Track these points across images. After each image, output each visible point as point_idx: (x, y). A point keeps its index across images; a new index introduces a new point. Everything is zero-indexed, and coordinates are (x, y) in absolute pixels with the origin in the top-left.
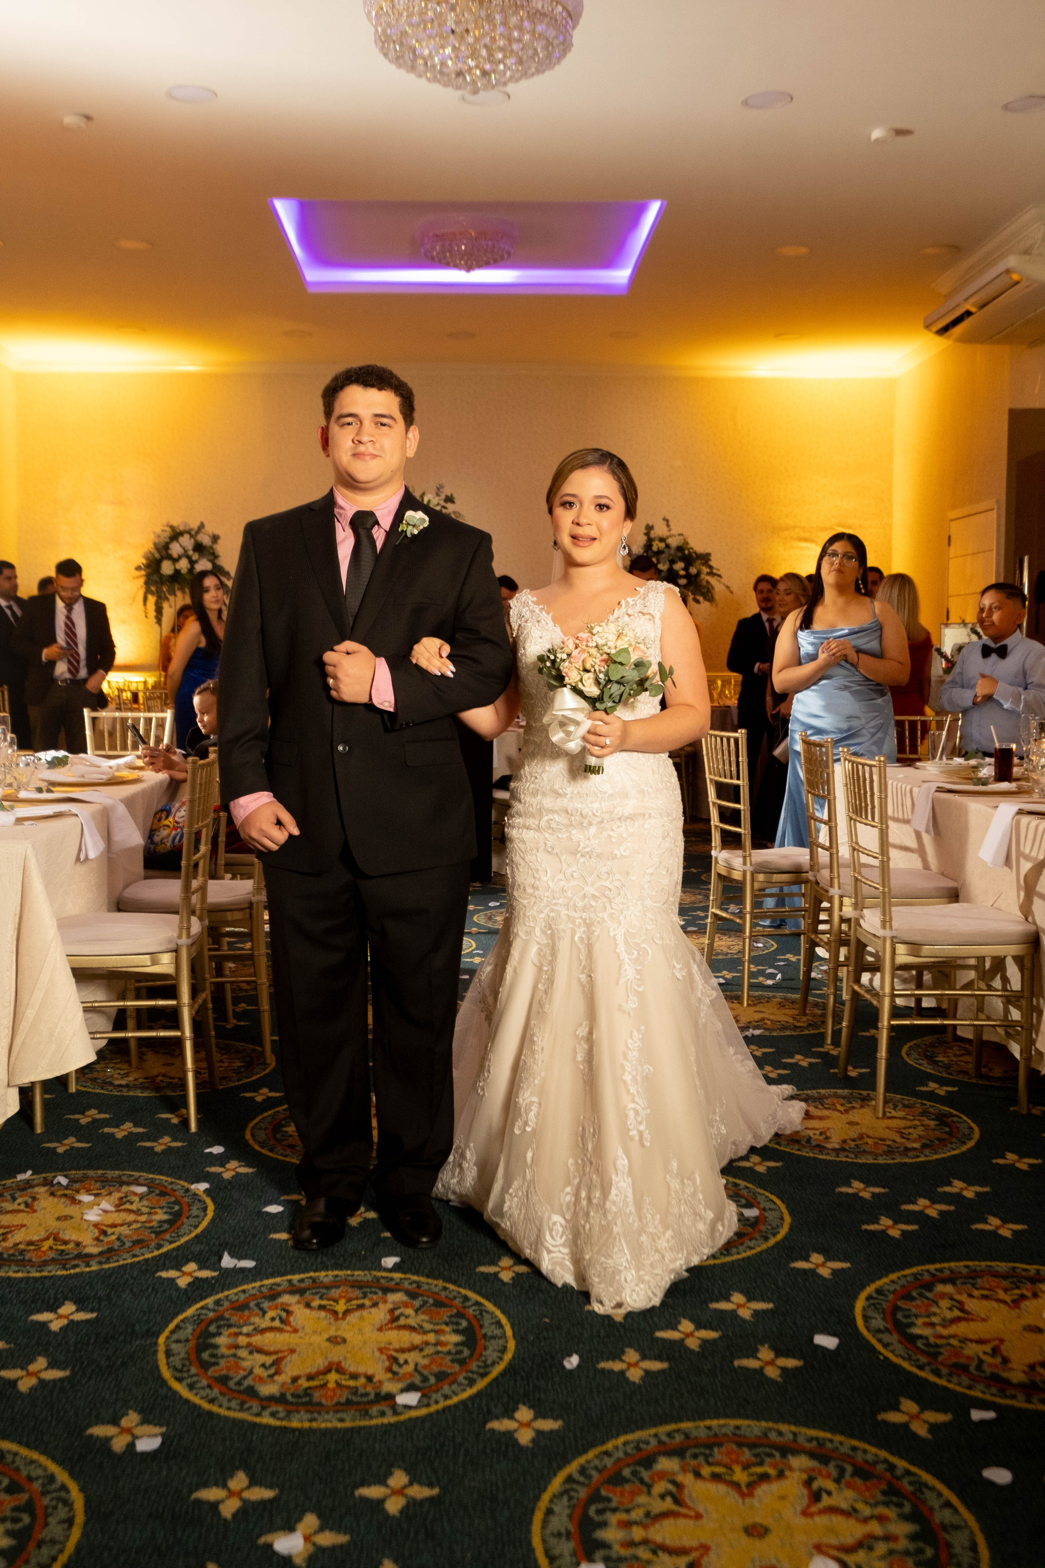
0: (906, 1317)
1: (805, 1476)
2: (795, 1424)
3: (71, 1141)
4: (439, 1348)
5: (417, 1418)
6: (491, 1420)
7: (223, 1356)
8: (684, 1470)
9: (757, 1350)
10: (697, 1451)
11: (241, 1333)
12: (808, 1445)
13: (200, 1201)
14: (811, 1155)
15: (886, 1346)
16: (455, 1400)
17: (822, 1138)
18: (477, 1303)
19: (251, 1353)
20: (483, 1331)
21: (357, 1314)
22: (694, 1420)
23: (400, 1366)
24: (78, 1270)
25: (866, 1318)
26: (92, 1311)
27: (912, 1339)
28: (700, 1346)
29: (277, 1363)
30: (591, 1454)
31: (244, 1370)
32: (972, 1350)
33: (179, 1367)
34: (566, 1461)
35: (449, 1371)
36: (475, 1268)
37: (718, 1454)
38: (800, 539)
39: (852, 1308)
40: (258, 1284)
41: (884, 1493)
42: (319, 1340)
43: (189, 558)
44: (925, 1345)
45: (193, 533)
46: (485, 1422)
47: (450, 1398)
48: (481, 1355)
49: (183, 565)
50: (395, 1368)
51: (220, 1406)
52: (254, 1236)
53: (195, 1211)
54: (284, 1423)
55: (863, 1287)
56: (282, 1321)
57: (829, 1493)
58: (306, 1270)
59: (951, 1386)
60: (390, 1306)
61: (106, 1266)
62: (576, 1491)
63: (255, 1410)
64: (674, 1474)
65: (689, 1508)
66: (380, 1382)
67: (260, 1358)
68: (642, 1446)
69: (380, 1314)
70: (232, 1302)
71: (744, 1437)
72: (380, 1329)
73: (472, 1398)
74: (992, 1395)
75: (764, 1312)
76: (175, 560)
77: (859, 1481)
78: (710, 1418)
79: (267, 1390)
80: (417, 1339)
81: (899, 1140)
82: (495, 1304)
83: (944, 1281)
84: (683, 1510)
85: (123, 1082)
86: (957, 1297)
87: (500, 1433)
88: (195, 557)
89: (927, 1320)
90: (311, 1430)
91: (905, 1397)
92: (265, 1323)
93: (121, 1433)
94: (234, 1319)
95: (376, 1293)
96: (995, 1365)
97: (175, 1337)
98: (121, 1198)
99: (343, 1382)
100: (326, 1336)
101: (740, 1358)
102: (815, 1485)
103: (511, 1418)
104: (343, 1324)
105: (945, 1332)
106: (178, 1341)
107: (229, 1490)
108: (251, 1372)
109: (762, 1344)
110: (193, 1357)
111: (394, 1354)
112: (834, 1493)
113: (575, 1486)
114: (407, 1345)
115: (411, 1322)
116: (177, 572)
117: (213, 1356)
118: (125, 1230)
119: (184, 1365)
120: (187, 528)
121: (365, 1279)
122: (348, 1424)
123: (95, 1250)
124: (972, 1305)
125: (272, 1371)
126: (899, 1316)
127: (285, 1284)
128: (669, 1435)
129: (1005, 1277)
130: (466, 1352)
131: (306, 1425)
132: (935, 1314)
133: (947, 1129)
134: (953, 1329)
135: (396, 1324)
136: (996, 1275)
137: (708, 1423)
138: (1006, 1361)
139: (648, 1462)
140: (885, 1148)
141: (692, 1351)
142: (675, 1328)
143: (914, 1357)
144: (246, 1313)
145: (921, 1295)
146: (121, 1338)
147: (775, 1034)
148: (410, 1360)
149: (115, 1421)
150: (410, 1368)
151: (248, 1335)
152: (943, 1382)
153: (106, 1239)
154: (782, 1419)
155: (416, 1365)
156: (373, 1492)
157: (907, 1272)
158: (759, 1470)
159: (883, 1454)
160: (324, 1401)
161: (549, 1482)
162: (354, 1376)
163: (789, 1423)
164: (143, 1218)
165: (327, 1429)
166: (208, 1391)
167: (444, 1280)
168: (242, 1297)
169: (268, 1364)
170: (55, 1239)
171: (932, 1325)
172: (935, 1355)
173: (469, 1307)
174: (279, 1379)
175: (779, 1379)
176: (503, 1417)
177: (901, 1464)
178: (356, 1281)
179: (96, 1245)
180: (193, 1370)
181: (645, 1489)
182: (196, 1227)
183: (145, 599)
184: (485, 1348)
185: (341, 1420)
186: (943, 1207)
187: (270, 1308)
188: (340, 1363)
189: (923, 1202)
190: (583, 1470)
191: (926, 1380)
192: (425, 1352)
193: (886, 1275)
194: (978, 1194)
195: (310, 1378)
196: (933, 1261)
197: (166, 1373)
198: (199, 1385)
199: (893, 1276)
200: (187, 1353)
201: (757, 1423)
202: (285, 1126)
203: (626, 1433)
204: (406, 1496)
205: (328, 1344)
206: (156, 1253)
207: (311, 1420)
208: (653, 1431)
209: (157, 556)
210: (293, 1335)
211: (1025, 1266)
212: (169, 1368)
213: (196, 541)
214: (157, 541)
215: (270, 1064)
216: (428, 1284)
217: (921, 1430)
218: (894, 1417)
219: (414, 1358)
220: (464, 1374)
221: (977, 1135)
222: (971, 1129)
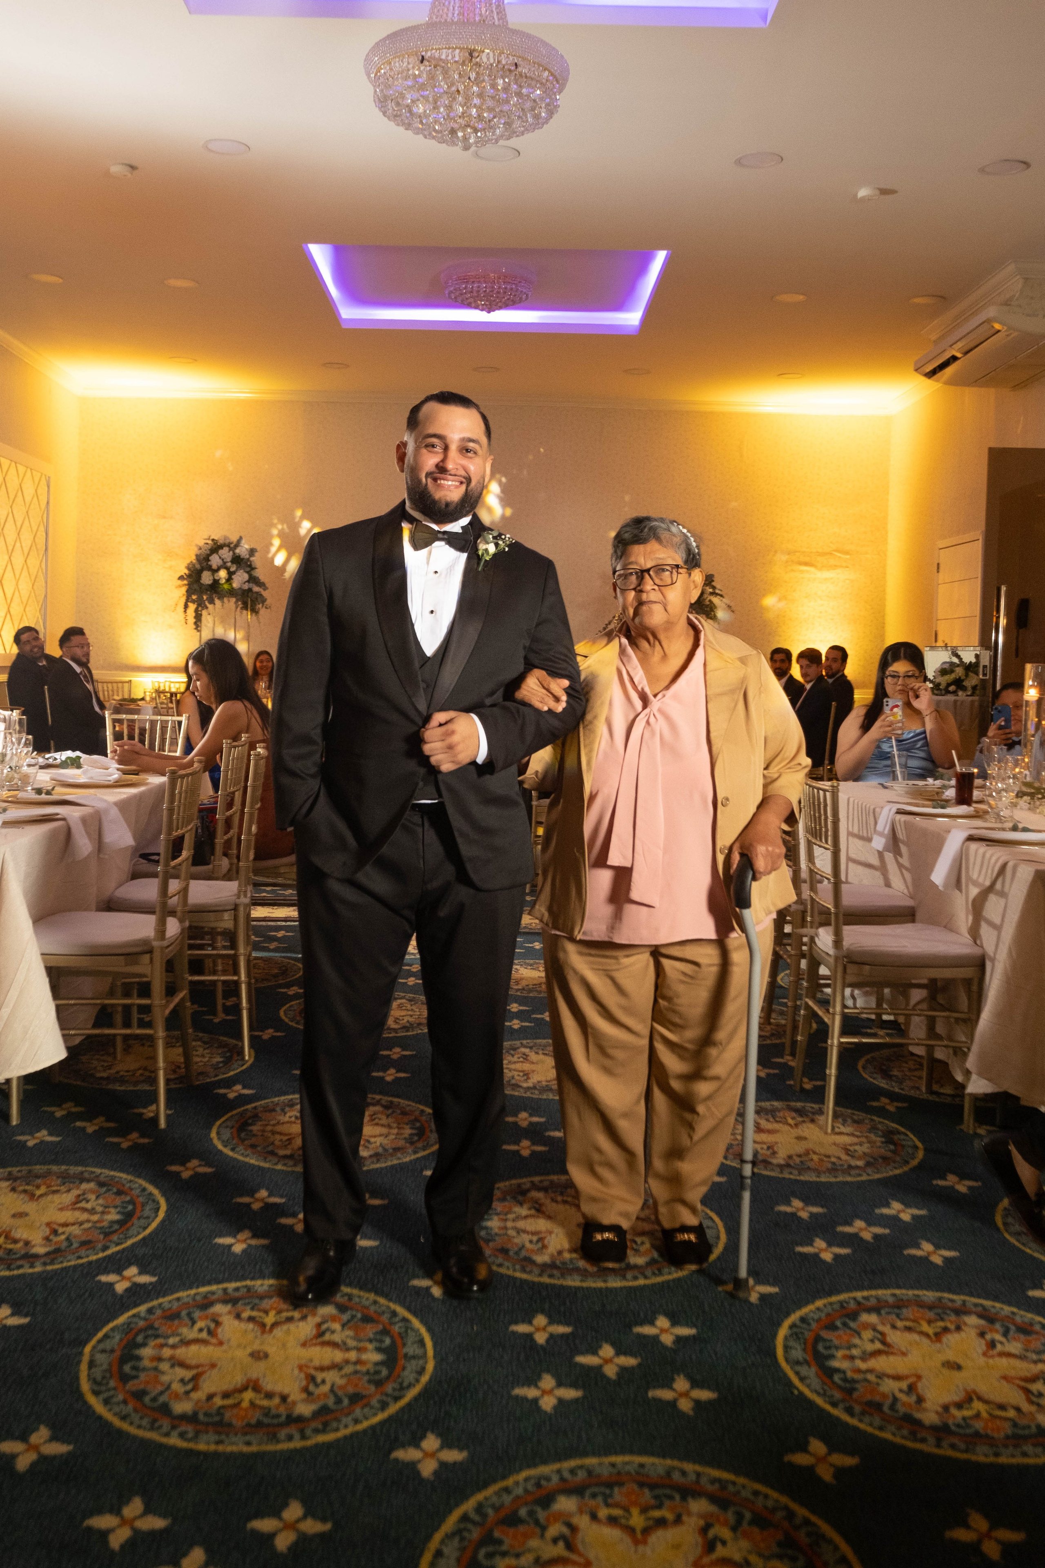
0: (826, 1348)
1: (702, 1523)
2: (700, 1463)
3: (43, 1135)
4: (358, 1367)
5: (323, 1444)
6: (397, 1448)
7: (144, 1369)
8: (581, 1511)
9: (673, 1380)
10: (597, 1490)
11: (166, 1345)
12: (710, 1488)
13: (154, 1201)
14: (756, 1170)
15: (802, 1379)
16: (365, 1424)
17: (769, 1153)
18: (404, 1320)
19: (173, 1366)
20: (405, 1350)
21: (285, 1327)
22: (600, 1455)
23: (317, 1385)
24: (21, 1271)
25: (786, 1348)
26: (26, 1316)
27: (829, 1372)
28: (618, 1374)
29: (195, 1378)
30: (490, 1491)
31: (162, 1384)
32: (889, 1386)
33: (99, 1378)
34: (465, 1498)
35: (364, 1393)
36: (409, 1280)
37: (618, 1495)
38: (801, 563)
39: (774, 1336)
40: (193, 1292)
41: (780, 1544)
42: (241, 1354)
43: (228, 569)
44: (841, 1379)
45: (232, 546)
46: (390, 1451)
47: (361, 1422)
48: (399, 1376)
49: (222, 575)
50: (311, 1388)
51: (131, 1423)
52: (199, 1240)
53: (147, 1212)
54: (191, 1445)
55: (788, 1314)
56: (210, 1332)
57: (724, 1543)
58: (243, 1278)
59: (862, 1426)
60: (318, 1320)
61: (49, 1268)
62: (469, 1531)
63: (165, 1429)
64: (570, 1515)
65: (580, 1555)
66: (294, 1403)
67: (181, 1372)
68: (543, 1483)
69: (307, 1328)
70: (164, 1311)
71: (647, 1476)
72: (304, 1345)
73: (382, 1423)
74: (903, 1437)
75: (686, 1338)
76: (214, 571)
77: (756, 1530)
78: (616, 1453)
79: (181, 1407)
80: (338, 1356)
81: (844, 1157)
82: (422, 1321)
83: (869, 1310)
84: (574, 1557)
85: (105, 1075)
86: (880, 1328)
87: (403, 1462)
88: (233, 568)
89: (847, 1352)
90: (216, 1454)
91: (814, 1437)
92: (192, 1334)
93: (27, 1450)
94: (163, 1329)
96: (910, 1405)
97: (101, 1346)
98: (79, 1196)
99: (258, 1402)
100: (249, 1350)
101: (654, 1387)
102: (711, 1533)
103: (417, 1446)
104: (268, 1338)
105: (863, 1366)
106: (103, 1351)
107: (122, 1518)
108: (169, 1387)
109: (678, 1375)
110: (115, 1368)
111: (313, 1372)
112: (729, 1544)
113: (470, 1526)
114: (327, 1362)
115: (337, 1338)
116: (216, 582)
117: (135, 1368)
118: (75, 1230)
119: (104, 1378)
120: (227, 542)
122: (254, 1448)
123: (41, 1250)
124: (895, 1337)
125: (190, 1387)
126: (820, 1347)
127: (220, 1293)
128: (572, 1471)
129: (931, 1308)
130: (385, 1372)
131: (213, 1447)
132: (855, 1346)
133: (892, 1147)
134: (872, 1363)
135: (320, 1340)
136: (920, 1304)
137: (614, 1459)
138: (920, 1400)
139: (547, 1501)
140: (830, 1166)
141: (608, 1379)
142: (595, 1352)
143: (829, 1393)
144: (176, 1322)
145: (845, 1324)
146: (48, 1347)
148: (327, 1380)
149: (24, 1437)
150: (325, 1388)
151: (174, 1347)
152: (853, 1422)
153: (55, 1239)
154: (687, 1457)
155: (333, 1386)
156: (265, 1525)
157: (834, 1299)
158: (657, 1514)
159: (784, 1500)
160: (234, 1422)
161: (442, 1520)
162: (269, 1395)
163: (694, 1462)
164: (95, 1218)
165: (232, 1453)
166: (122, 1406)
167: (376, 1293)
168: (176, 1305)
169: (187, 1379)
170: (7, 1237)
171: (852, 1358)
172: (850, 1391)
173: (395, 1323)
174: (195, 1396)
175: (691, 1413)
176: (410, 1444)
177: (802, 1512)
179: (45, 1246)
180: (112, 1384)
181: (538, 1530)
182: (145, 1228)
183: (186, 607)
184: (404, 1368)
185: (248, 1443)
186: (878, 1230)
187: (201, 1318)
188: (258, 1380)
189: (859, 1224)
190: (479, 1508)
191: (838, 1419)
192: (343, 1372)
193: (813, 1302)
194: (914, 1217)
195: (226, 1395)
196: (861, 1288)
197: (85, 1386)
198: (115, 1400)
199: (819, 1303)
200: (110, 1364)
201: (662, 1461)
202: (251, 1125)
203: (529, 1466)
204: (297, 1530)
205: (250, 1359)
206: (101, 1255)
207: (218, 1443)
208: (556, 1466)
209: (198, 566)
210: (217, 1349)
211: (951, 1296)
212: (89, 1380)
213: (234, 553)
214: (199, 552)
215: (247, 1061)
216: (359, 1297)
217: (826, 1474)
218: (800, 1459)
219: (332, 1377)
220: (378, 1397)
221: (920, 1154)
222: (916, 1147)
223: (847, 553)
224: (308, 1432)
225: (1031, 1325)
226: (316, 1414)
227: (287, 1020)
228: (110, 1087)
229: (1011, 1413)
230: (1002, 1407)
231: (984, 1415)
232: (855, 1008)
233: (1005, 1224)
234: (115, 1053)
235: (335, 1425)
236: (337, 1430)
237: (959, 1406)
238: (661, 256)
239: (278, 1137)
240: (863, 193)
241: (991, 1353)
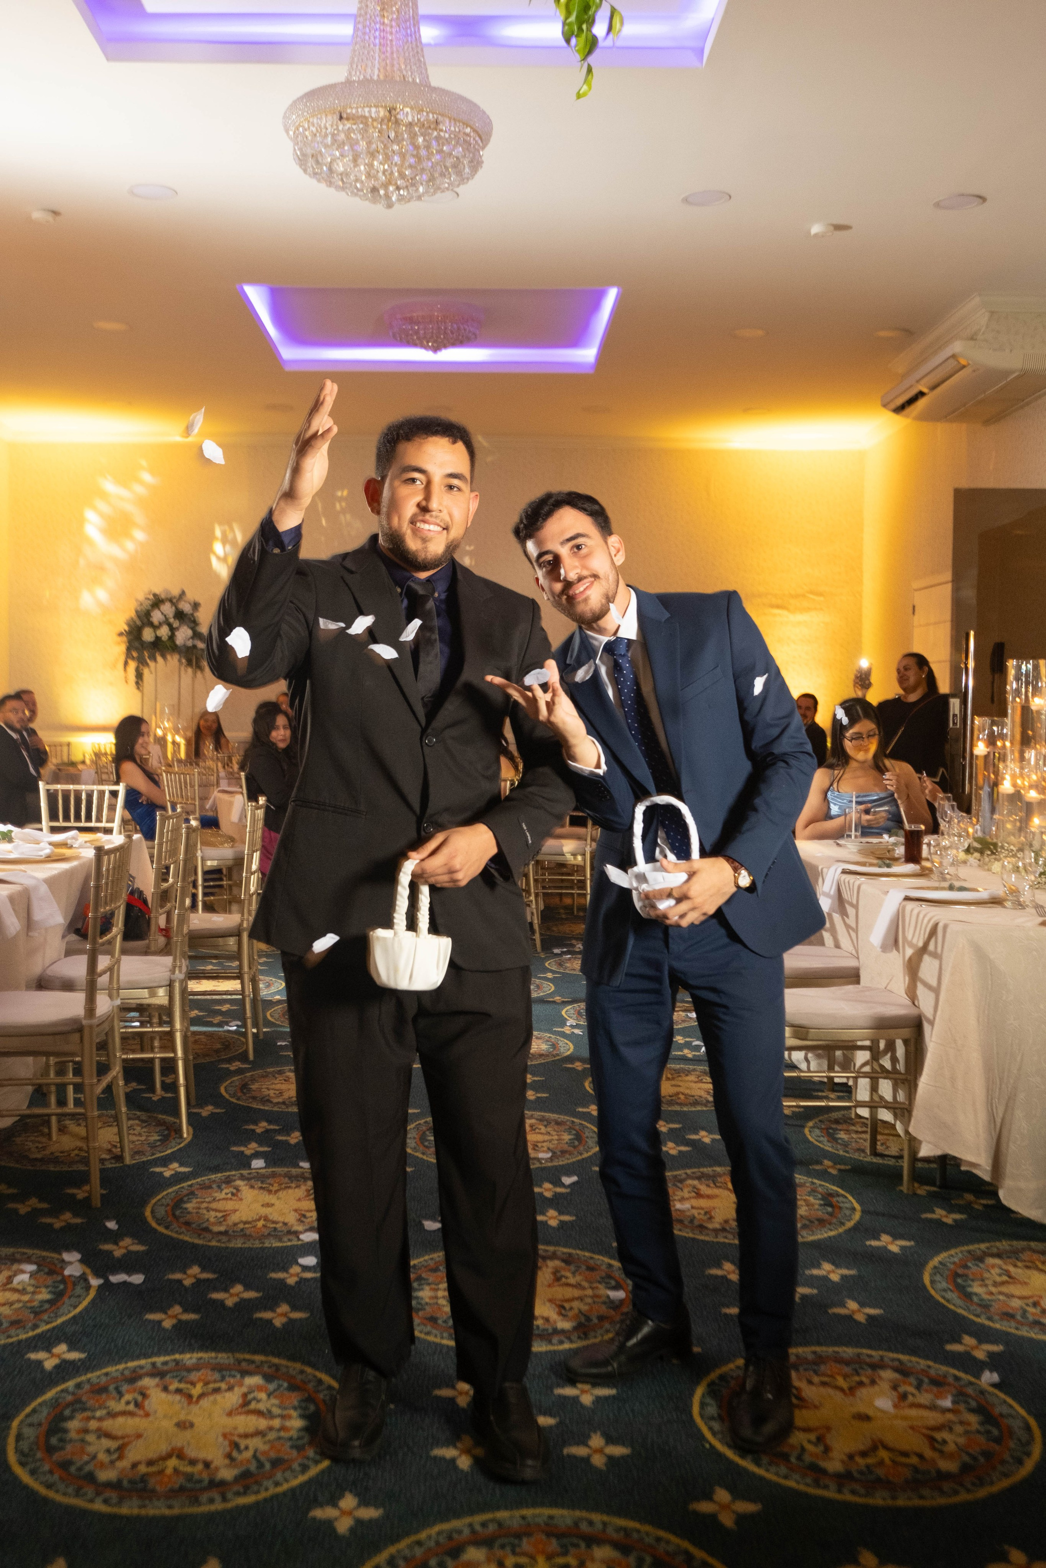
2: (608, 1514)
4: (282, 1434)
5: (244, 1505)
6: (315, 1507)
7: (71, 1441)
8: (487, 1560)
9: (589, 1437)
10: (506, 1540)
11: (94, 1418)
12: (615, 1536)
13: (85, 1280)
14: (691, 1235)
15: (714, 1434)
16: (285, 1487)
17: (705, 1218)
19: (99, 1437)
21: (211, 1398)
22: (511, 1509)
23: (240, 1451)
25: (702, 1405)
29: (121, 1449)
30: (403, 1544)
31: (88, 1454)
32: (798, 1438)
33: (26, 1450)
34: (377, 1550)
35: (286, 1457)
37: (526, 1545)
38: (773, 606)
39: (691, 1395)
40: (121, 1367)
42: (168, 1425)
43: (170, 625)
45: (175, 601)
46: (309, 1509)
47: (282, 1485)
49: (164, 632)
50: (235, 1454)
51: (57, 1491)
53: (78, 1292)
54: (114, 1510)
56: (137, 1405)
58: (173, 1352)
59: (767, 1476)
60: (244, 1389)
63: (90, 1496)
64: (479, 1564)
66: (217, 1469)
67: (106, 1443)
68: (455, 1536)
69: (233, 1398)
70: (92, 1385)
71: (555, 1527)
72: (230, 1414)
73: (302, 1486)
74: (807, 1485)
75: (607, 1398)
76: (155, 627)
78: (527, 1507)
79: (105, 1476)
80: (263, 1423)
85: (39, 1156)
87: (320, 1521)
88: (176, 624)
90: (138, 1518)
91: (721, 1486)
92: (120, 1406)
94: (91, 1403)
95: (234, 1376)
96: (816, 1455)
97: (29, 1420)
98: (9, 1277)
99: (181, 1468)
100: (175, 1420)
101: (570, 1445)
103: (335, 1505)
104: (195, 1409)
106: (31, 1425)
108: (94, 1457)
109: (595, 1432)
110: (42, 1441)
111: (236, 1439)
114: (251, 1430)
115: (262, 1406)
116: (158, 639)
117: (61, 1440)
118: (6, 1311)
119: (31, 1450)
120: (169, 596)
121: (227, 1362)
122: (176, 1511)
124: (810, 1392)
125: (115, 1456)
127: (149, 1367)
128: (484, 1525)
129: (849, 1363)
130: (307, 1438)
131: (136, 1511)
133: (830, 1209)
135: (246, 1408)
136: (839, 1360)
137: (524, 1512)
138: (827, 1450)
139: (457, 1552)
144: (104, 1396)
147: (685, 1109)
148: (251, 1446)
150: (248, 1454)
151: (100, 1419)
152: (759, 1472)
154: (596, 1508)
155: (256, 1451)
158: (562, 1560)
159: (686, 1545)
160: (158, 1488)
162: (193, 1462)
163: (602, 1512)
164: (26, 1298)
165: (154, 1516)
166: (48, 1476)
167: (303, 1363)
168: (104, 1379)
169: (112, 1450)
173: (321, 1391)
174: (120, 1464)
175: (603, 1468)
176: (328, 1504)
177: (700, 1555)
178: (218, 1364)
180: (39, 1455)
182: (75, 1307)
183: (126, 664)
185: (170, 1507)
186: (806, 1291)
187: (128, 1391)
188: (182, 1448)
190: (392, 1560)
191: (746, 1470)
192: (267, 1438)
194: (843, 1277)
195: (150, 1463)
197: (12, 1457)
198: (41, 1470)
200: (37, 1437)
201: (571, 1512)
202: (185, 1202)
203: (442, 1521)
205: (175, 1429)
206: (31, 1334)
207: (140, 1507)
208: (467, 1520)
209: (139, 623)
210: (144, 1420)
211: (869, 1352)
212: (16, 1452)
213: (177, 608)
214: (139, 609)
215: (185, 1139)
216: (287, 1367)
217: (727, 1520)
218: (705, 1507)
219: (255, 1443)
220: (300, 1461)
221: (857, 1216)
222: (854, 1209)
223: (820, 594)
224: (229, 1495)
225: (945, 1377)
226: (237, 1479)
227: (227, 1096)
228: (44, 1168)
229: (914, 1460)
230: (905, 1454)
231: (887, 1461)
232: (809, 1071)
233: (932, 1282)
234: (49, 1135)
235: (255, 1488)
236: (258, 1492)
237: (864, 1454)
238: (612, 295)
239: (213, 1214)
240: (816, 229)
241: (902, 1404)
